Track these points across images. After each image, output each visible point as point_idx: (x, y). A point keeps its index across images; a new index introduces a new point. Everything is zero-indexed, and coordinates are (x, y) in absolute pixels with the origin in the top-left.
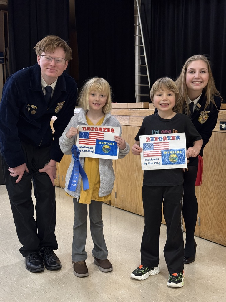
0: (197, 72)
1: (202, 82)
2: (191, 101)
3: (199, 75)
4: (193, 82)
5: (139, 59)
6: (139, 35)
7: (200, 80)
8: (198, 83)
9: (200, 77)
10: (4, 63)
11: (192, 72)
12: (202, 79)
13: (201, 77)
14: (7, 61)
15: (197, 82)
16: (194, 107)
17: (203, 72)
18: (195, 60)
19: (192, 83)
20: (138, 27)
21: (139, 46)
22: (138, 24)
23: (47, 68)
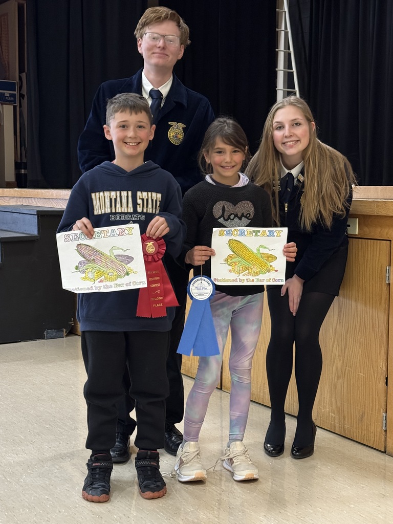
0: (287, 127)
1: (297, 141)
2: (287, 171)
3: (289, 130)
4: (284, 143)
7: (294, 138)
8: (291, 143)
9: (292, 134)
11: (280, 128)
12: (297, 136)
13: (294, 134)
14: (23, 99)
15: (290, 142)
17: (296, 124)
19: (283, 145)
23: (153, 53)
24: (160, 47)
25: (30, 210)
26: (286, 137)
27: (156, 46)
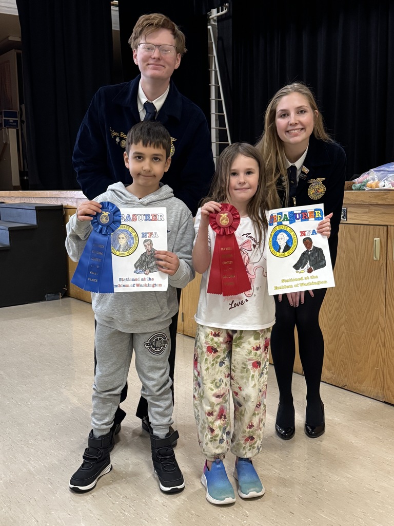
0: (292, 114)
1: (302, 129)
2: (291, 164)
3: (294, 118)
4: (288, 132)
5: (216, 120)
6: (215, 84)
7: (299, 126)
8: (296, 131)
9: (297, 122)
10: (19, 128)
11: (284, 115)
12: (301, 123)
13: (300, 122)
14: (24, 124)
15: (294, 130)
16: (298, 173)
17: (302, 111)
18: (286, 94)
19: (287, 134)
20: (213, 73)
21: (216, 101)
22: (213, 68)
23: (148, 64)
24: (154, 58)
25: (30, 206)
26: (291, 125)
27: (150, 57)
